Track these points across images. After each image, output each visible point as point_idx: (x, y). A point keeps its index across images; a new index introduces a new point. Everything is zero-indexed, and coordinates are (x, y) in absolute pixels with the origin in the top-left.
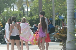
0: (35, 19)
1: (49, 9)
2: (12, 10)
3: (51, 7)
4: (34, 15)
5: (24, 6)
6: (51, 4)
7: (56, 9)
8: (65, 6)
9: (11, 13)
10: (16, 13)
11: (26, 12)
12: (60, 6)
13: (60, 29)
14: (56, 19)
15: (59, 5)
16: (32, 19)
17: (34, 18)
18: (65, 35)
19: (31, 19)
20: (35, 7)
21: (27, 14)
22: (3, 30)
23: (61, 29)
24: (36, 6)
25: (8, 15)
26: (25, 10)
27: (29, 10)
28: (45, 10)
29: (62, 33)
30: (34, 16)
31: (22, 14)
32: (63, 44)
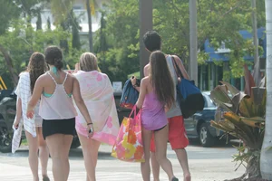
0: (118, 59)
1: (176, 24)
2: (34, 25)
3: (183, 13)
4: (112, 47)
5: (77, 13)
6: (184, 5)
7: (200, 24)
8: (232, 11)
9: (31, 37)
10: (48, 37)
11: (85, 35)
12: (216, 11)
13: (237, 98)
14: (201, 60)
15: (213, 8)
16: (107, 59)
17: (114, 56)
18: (258, 118)
19: (102, 59)
20: (124, 13)
21: (88, 42)
22: (6, 99)
23: (241, 98)
24: (127, 12)
25: (20, 45)
26: (81, 28)
27: (96, 27)
28: (162, 26)
29: (246, 113)
30: (115, 50)
31: (70, 40)
32: (249, 154)
